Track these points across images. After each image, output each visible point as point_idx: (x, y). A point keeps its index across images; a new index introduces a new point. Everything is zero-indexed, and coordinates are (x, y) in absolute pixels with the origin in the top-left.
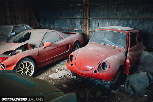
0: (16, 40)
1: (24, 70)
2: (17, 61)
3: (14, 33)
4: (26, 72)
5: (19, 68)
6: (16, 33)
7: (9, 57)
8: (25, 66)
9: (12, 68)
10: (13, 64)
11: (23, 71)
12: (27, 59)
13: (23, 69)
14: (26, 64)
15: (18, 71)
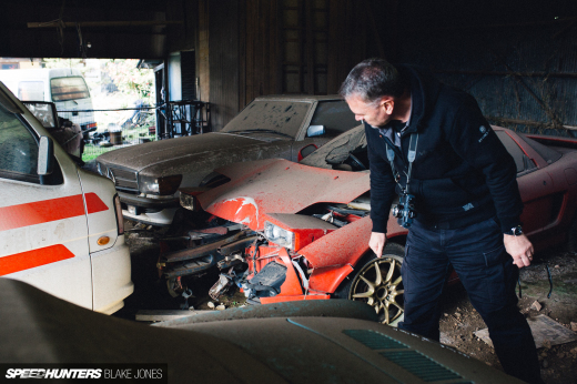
0: (338, 156)
1: (379, 293)
2: (360, 254)
3: (320, 129)
4: (383, 301)
5: (362, 281)
6: (325, 128)
7: (328, 232)
8: (384, 277)
9: (334, 279)
10: (343, 264)
11: (373, 296)
12: (396, 245)
13: (376, 288)
14: (388, 266)
15: (355, 296)
